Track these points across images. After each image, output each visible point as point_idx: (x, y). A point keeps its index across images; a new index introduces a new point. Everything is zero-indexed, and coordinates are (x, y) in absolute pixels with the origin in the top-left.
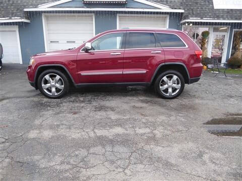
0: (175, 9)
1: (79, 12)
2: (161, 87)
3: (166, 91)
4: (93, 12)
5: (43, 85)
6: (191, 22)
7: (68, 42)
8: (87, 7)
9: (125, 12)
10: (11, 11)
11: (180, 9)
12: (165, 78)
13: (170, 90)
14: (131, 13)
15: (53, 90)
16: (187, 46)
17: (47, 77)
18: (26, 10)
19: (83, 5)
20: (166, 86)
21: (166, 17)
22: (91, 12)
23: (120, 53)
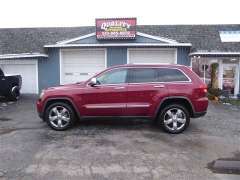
0: (183, 43)
1: (93, 47)
2: (165, 121)
3: (171, 125)
4: (105, 47)
5: (50, 117)
6: (199, 55)
7: (81, 74)
8: (100, 43)
9: (135, 47)
10: (32, 48)
11: (187, 43)
12: (169, 112)
13: (175, 124)
14: (141, 47)
15: (60, 122)
16: (190, 81)
17: (55, 109)
18: (45, 46)
19: (96, 41)
20: (170, 120)
21: (174, 51)
22: (103, 47)
23: (124, 88)
